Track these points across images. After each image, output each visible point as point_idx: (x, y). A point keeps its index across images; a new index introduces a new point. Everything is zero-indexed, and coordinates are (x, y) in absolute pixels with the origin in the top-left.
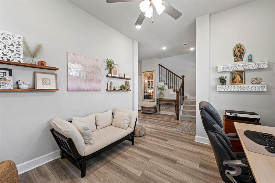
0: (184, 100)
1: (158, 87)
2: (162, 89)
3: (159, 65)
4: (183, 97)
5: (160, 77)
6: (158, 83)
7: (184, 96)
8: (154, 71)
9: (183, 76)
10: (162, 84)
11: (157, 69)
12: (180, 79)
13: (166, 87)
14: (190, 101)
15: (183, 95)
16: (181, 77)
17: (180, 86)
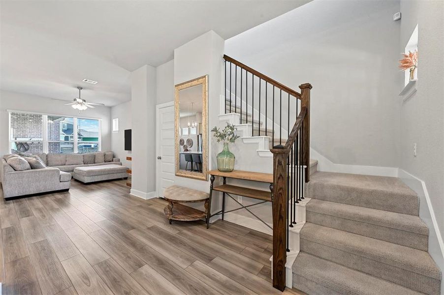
0: (307, 181)
1: (215, 130)
2: (228, 135)
3: (226, 58)
4: (306, 169)
5: (228, 98)
6: (221, 119)
7: (307, 163)
8: (205, 77)
9: (306, 87)
10: (234, 119)
11: (215, 71)
12: (293, 98)
13: (245, 130)
14: (333, 187)
15: (305, 160)
16: (299, 91)
17: (293, 121)
